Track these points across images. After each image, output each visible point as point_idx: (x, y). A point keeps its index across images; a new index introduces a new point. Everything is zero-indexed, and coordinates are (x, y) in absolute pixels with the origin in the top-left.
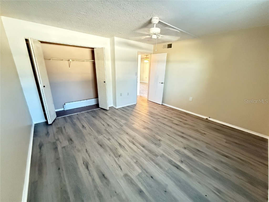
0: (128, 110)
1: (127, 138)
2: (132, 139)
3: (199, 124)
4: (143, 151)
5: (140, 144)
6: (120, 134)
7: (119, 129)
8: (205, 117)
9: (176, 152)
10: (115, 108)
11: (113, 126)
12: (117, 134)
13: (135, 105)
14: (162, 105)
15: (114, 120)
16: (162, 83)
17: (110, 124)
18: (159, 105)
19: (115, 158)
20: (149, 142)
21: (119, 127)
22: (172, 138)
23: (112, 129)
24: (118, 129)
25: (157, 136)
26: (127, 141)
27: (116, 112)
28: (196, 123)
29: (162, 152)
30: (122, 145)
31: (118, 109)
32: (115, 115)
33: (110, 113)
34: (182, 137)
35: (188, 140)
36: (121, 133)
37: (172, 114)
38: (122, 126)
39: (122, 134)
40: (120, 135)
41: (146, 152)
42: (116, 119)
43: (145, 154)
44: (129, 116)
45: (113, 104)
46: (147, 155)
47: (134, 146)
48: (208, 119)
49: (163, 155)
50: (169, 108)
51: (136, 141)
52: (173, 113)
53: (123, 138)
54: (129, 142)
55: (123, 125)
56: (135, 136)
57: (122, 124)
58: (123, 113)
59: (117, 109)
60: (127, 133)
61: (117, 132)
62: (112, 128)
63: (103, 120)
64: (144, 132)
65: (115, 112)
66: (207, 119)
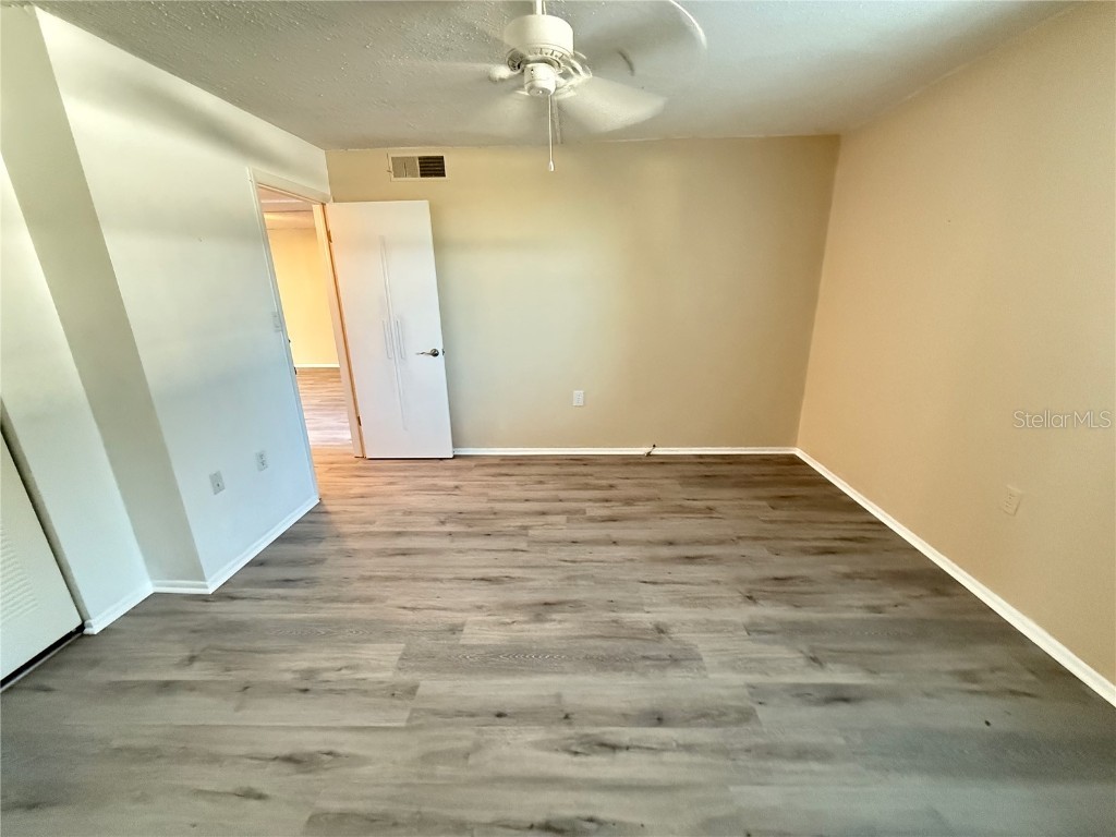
0: (318, 561)
1: (537, 745)
2: (566, 731)
3: (652, 481)
4: (689, 748)
5: (626, 718)
6: (466, 756)
7: (420, 727)
8: (642, 451)
9: (754, 635)
10: (204, 598)
11: (348, 744)
12: (442, 770)
13: (318, 511)
14: (455, 457)
15: (306, 691)
16: (436, 355)
17: (310, 742)
18: (442, 462)
20: (643, 674)
21: (406, 715)
22: (677, 586)
23: (367, 770)
24: (407, 729)
25: (629, 617)
26: (562, 765)
27: (233, 617)
28: (647, 481)
29: (738, 679)
30: (570, 821)
31: (229, 590)
32: (259, 644)
33: (192, 659)
34: (690, 559)
35: (715, 560)
36: (466, 744)
37: (541, 482)
38: (412, 691)
39: (478, 747)
40: (472, 761)
41: (701, 735)
42: (310, 674)
43: (713, 751)
44: (369, 600)
45: (152, 578)
46: (724, 751)
47: (622, 755)
48: (653, 453)
49: (754, 688)
50: (497, 461)
51: (597, 724)
52: (541, 478)
53: (511, 769)
54: (576, 759)
55: (406, 678)
56: (559, 696)
57: (386, 676)
58: (305, 599)
59: (222, 595)
60: (500, 715)
61: (428, 758)
62: (355, 760)
63: (185, 756)
64: (558, 634)
65: (235, 628)
66: (649, 455)
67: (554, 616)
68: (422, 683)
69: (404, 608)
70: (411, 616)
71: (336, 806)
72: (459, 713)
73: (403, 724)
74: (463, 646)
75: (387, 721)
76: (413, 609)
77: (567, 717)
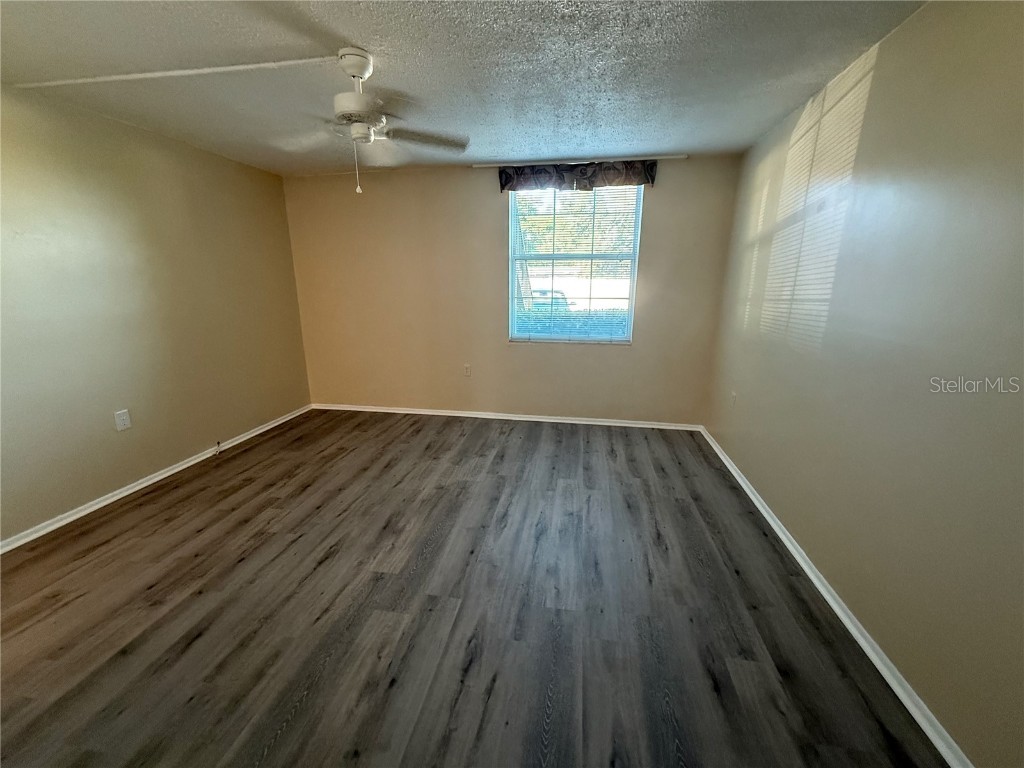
1: (496, 539)
5: (491, 509)
9: (460, 464)
11: (466, 630)
19: (584, 518)
20: (468, 499)
22: (409, 476)
26: (509, 532)
29: (483, 475)
34: (388, 466)
35: (395, 460)
38: (432, 599)
41: (507, 490)
43: (515, 490)
44: (275, 656)
46: (516, 487)
47: (510, 513)
48: (222, 450)
49: (489, 472)
51: (491, 518)
54: (508, 527)
56: (469, 529)
64: (419, 524)
67: (401, 525)
68: (427, 592)
70: (334, 612)
71: (511, 626)
72: (463, 571)
73: (460, 601)
74: (402, 571)
75: (454, 609)
76: (326, 611)
77: (484, 527)
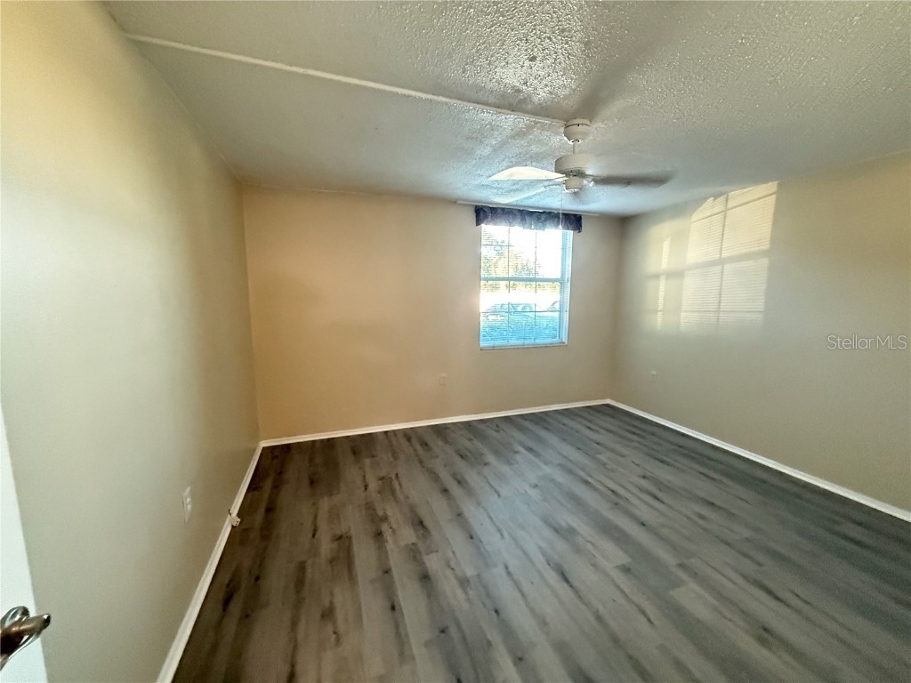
1: (637, 509)
2: (622, 503)
6: (671, 528)
24: (696, 556)
39: (663, 525)
40: (670, 525)
53: (655, 513)
54: (628, 498)
60: (644, 525)
67: (565, 525)
68: (672, 563)
69: (649, 620)
70: (650, 610)
74: (631, 557)
75: (704, 566)
76: (644, 613)
77: (617, 505)
